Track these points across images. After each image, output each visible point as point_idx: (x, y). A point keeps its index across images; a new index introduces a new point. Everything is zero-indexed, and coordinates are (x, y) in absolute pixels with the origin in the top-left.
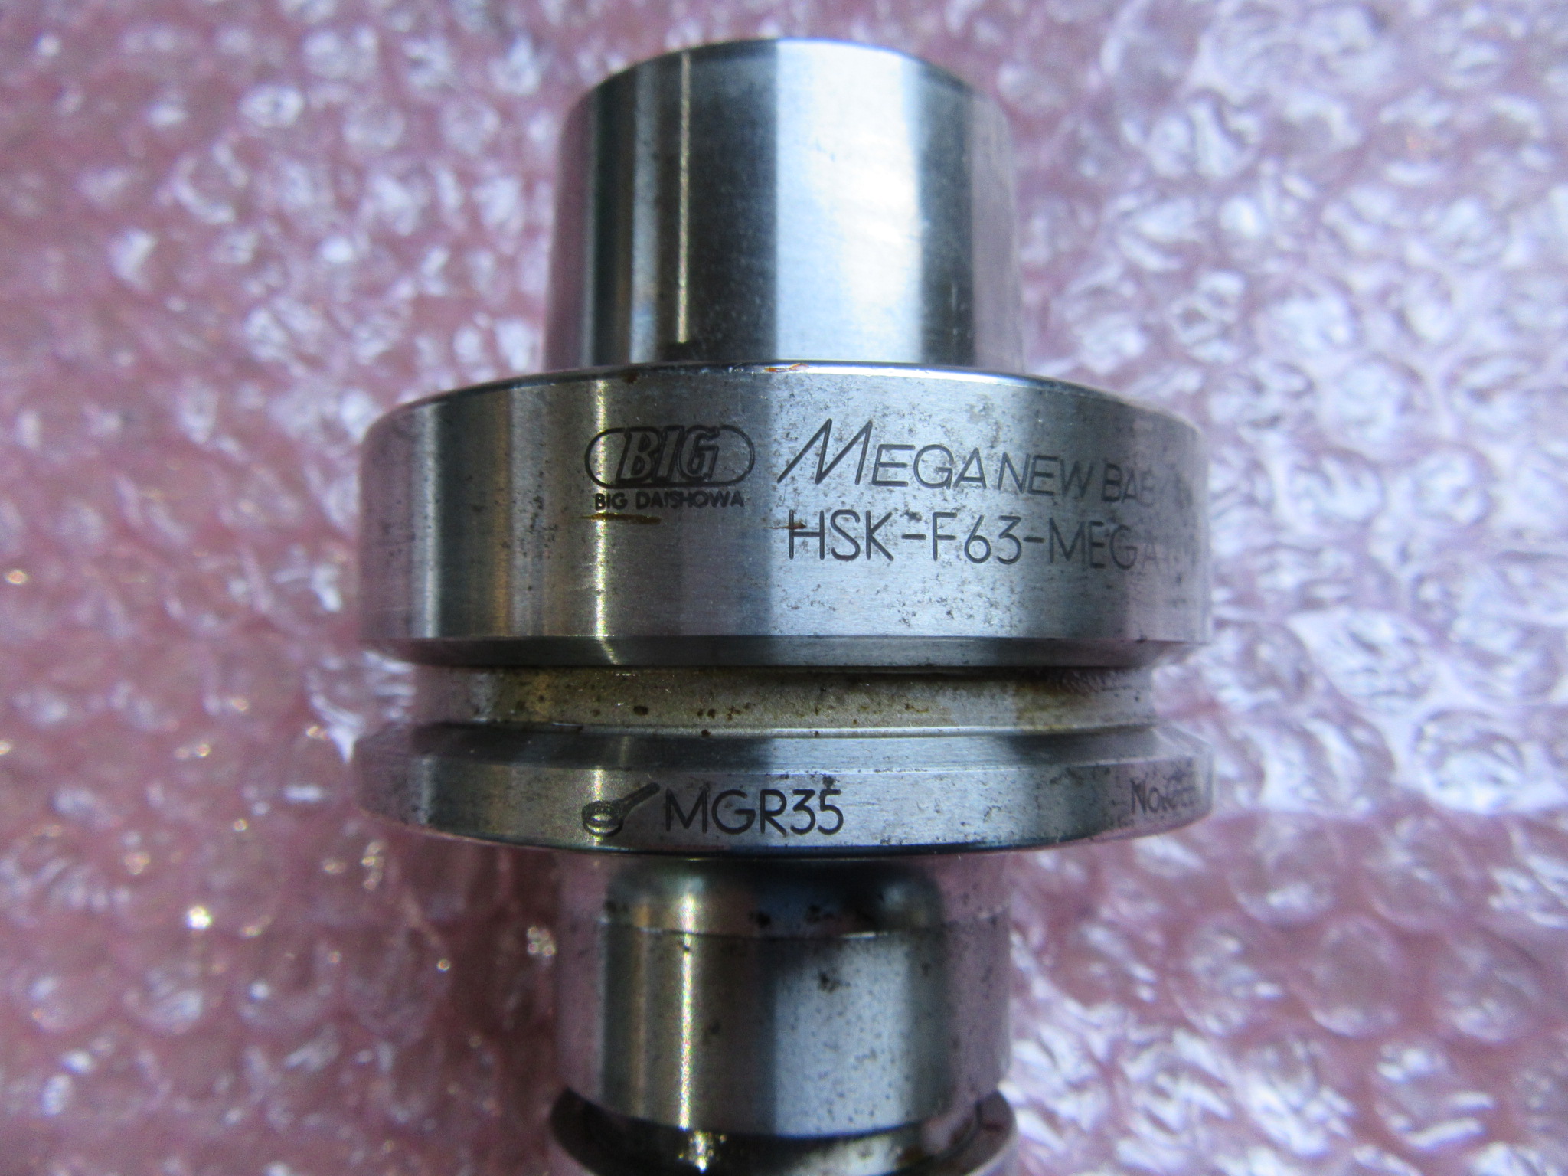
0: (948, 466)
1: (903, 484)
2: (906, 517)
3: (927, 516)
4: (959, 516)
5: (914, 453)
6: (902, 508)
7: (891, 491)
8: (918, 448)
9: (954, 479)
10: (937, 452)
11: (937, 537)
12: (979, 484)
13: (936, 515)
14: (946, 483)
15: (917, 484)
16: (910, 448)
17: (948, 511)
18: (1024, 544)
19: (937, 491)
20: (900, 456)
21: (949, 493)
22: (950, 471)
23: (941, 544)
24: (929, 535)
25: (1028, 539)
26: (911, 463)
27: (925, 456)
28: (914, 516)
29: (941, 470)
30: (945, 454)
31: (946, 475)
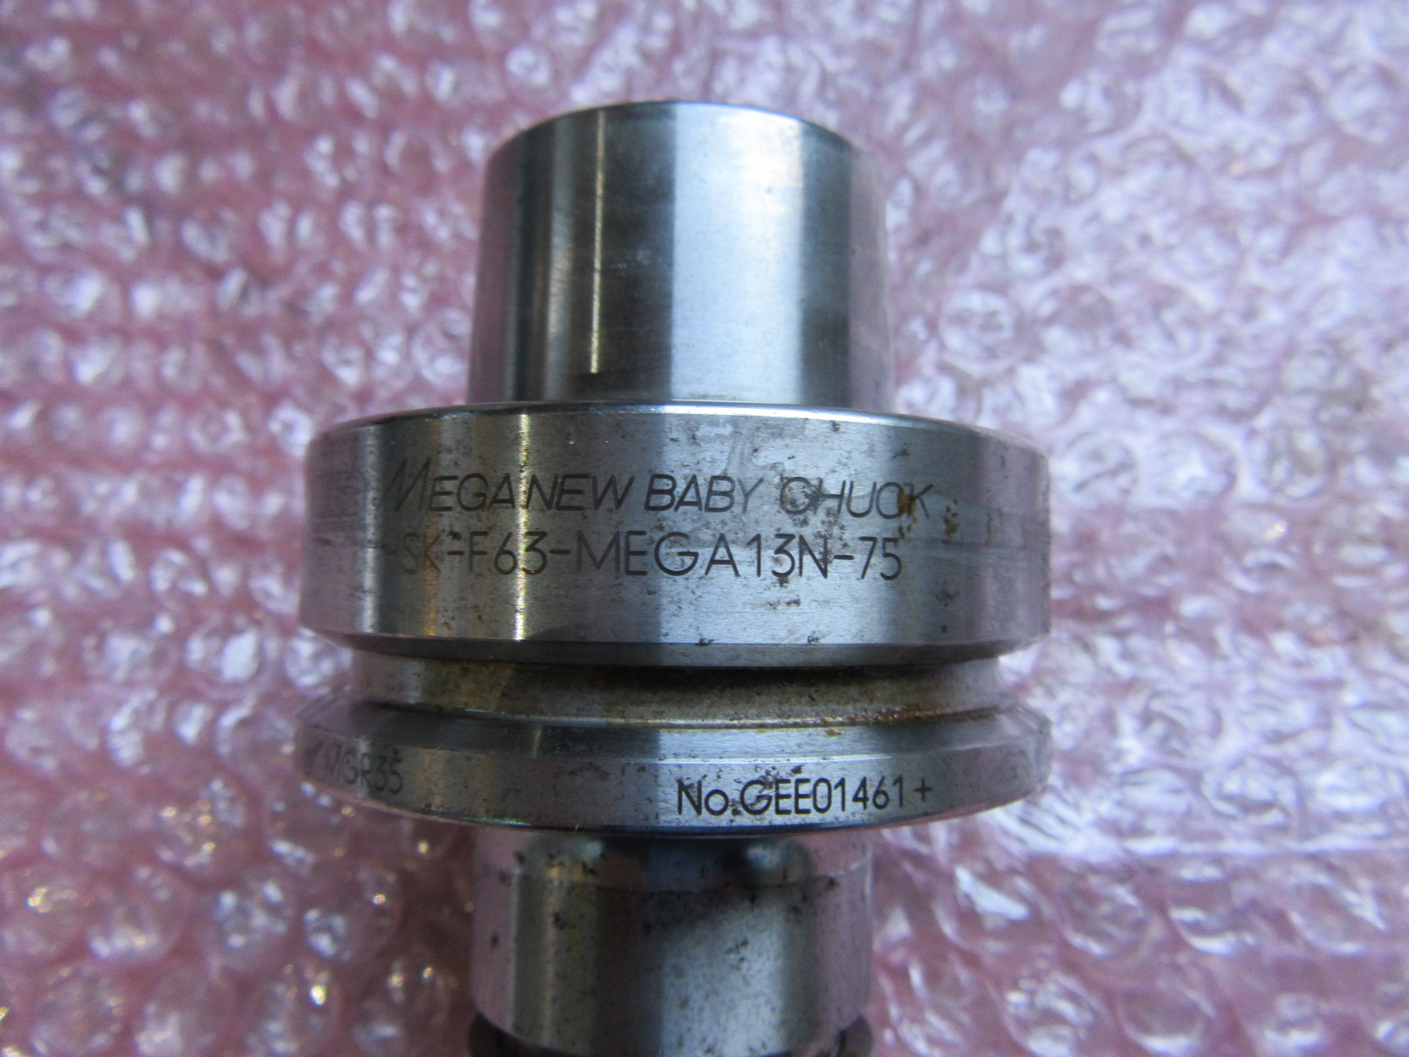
0: (483, 491)
1: (449, 509)
2: (450, 537)
3: (466, 535)
4: (491, 535)
5: (457, 482)
6: (448, 529)
7: (441, 515)
8: (461, 477)
9: (488, 501)
10: (474, 480)
11: (473, 553)
12: (510, 505)
13: (475, 534)
14: (481, 507)
15: (459, 509)
16: (454, 478)
17: (482, 530)
18: (549, 555)
19: (474, 513)
20: (449, 485)
21: (484, 514)
22: (484, 495)
23: (477, 558)
24: (467, 550)
25: (553, 552)
26: (455, 491)
27: (466, 484)
28: (455, 536)
29: (478, 495)
30: (481, 481)
31: (482, 498)
